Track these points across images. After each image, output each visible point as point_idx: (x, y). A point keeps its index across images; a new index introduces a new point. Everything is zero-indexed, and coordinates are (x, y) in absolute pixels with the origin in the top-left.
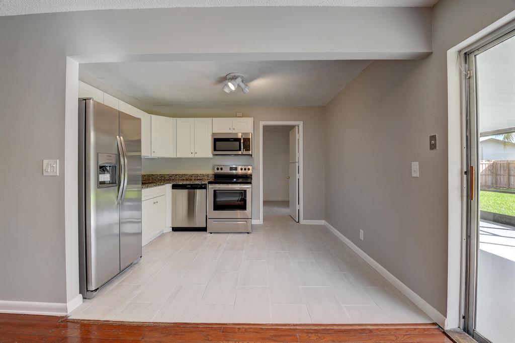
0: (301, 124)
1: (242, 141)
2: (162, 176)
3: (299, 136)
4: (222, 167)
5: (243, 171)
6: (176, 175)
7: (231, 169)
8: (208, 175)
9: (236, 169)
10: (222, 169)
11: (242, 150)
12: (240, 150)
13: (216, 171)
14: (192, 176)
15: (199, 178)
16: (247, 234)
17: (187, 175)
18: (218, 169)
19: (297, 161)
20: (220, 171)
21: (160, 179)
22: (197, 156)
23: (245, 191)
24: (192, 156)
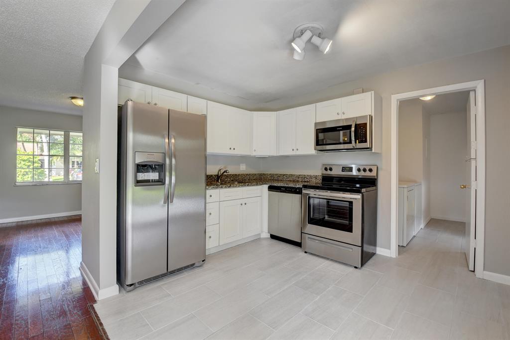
0: (480, 86)
1: (353, 129)
2: (272, 175)
3: (478, 109)
4: (331, 166)
5: (362, 173)
6: (284, 175)
7: (344, 169)
8: (316, 177)
9: (351, 169)
10: (331, 169)
11: (353, 142)
12: (350, 142)
13: (325, 172)
14: (299, 176)
15: (306, 180)
16: (353, 269)
17: (294, 175)
18: (326, 169)
19: (473, 156)
20: (329, 172)
21: (270, 178)
22: (298, 153)
23: (351, 203)
24: (294, 153)
